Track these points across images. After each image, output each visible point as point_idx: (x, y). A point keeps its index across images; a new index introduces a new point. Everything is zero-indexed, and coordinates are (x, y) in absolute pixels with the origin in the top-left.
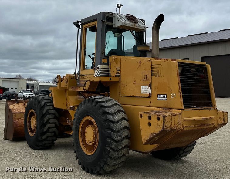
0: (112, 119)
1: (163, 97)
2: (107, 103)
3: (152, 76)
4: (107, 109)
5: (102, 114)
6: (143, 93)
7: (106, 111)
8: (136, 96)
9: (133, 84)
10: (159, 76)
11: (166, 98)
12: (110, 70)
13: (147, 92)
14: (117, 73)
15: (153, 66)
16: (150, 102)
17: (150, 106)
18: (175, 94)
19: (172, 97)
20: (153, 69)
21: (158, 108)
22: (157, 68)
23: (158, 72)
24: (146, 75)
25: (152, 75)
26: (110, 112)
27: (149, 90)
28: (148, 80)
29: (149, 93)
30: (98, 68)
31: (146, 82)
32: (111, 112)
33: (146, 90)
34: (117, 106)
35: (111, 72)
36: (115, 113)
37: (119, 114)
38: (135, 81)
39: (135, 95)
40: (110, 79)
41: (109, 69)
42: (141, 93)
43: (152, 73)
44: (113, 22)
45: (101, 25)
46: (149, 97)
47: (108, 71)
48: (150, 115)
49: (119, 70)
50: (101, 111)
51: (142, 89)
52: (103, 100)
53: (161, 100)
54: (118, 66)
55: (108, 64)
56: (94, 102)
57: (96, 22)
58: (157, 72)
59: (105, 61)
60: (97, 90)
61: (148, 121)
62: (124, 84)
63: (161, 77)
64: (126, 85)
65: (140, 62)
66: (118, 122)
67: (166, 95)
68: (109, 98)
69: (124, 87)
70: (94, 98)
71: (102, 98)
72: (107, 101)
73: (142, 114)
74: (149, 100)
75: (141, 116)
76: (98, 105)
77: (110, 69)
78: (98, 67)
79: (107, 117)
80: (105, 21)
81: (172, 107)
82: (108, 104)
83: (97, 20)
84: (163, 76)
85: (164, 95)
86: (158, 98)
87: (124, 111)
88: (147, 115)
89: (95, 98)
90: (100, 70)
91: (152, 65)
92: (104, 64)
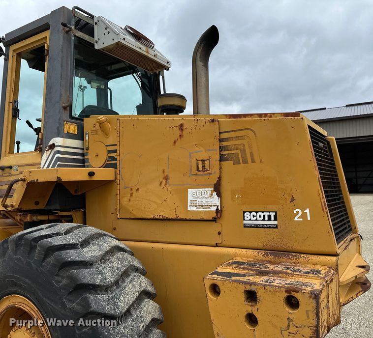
0: (108, 309)
1: (264, 219)
2: (86, 249)
3: (223, 163)
4: (86, 272)
5: (70, 293)
6: (194, 209)
7: (85, 281)
8: (174, 217)
9: (161, 184)
10: (245, 162)
11: (276, 223)
12: (85, 151)
13: (208, 207)
14: (109, 158)
15: (224, 136)
16: (219, 233)
17: (217, 246)
18: (307, 211)
19: (296, 219)
20: (224, 144)
21: (250, 252)
22: (237, 138)
23: (243, 151)
24: (203, 161)
25: (222, 159)
26: (98, 282)
27: (216, 201)
28: (210, 174)
29: (214, 209)
30: (52, 146)
31: (202, 178)
32: (101, 281)
33: (203, 200)
34: (120, 255)
35: (90, 157)
36: (117, 283)
37: (130, 282)
38: (166, 178)
39: (167, 216)
40: (91, 174)
41: (83, 149)
42: (189, 209)
43: (223, 153)
44: (93, 36)
45: (62, 38)
46: (214, 220)
47: (83, 155)
48: (253, 288)
49: (115, 151)
50: (64, 281)
51: (190, 198)
52: (70, 239)
53: (256, 226)
54: (111, 140)
55: (80, 136)
56: (38, 248)
57: (47, 34)
58: (238, 151)
59: (73, 128)
60: (48, 203)
61: (248, 308)
62: (131, 186)
63: (253, 162)
64: (138, 190)
65: (182, 125)
66: (128, 313)
67: (272, 214)
68: (90, 230)
69: (131, 195)
70: (37, 234)
71: (67, 232)
72: (85, 243)
73: (219, 283)
74: (214, 227)
75: (215, 290)
76: (51, 259)
77: (87, 149)
78: (51, 143)
79: (87, 304)
80: (73, 27)
81: (298, 247)
82: (90, 252)
83: (48, 29)
84: (261, 161)
85: (266, 214)
86: (245, 222)
87: (140, 266)
88: (242, 288)
89: (43, 233)
90: (59, 152)
91: (220, 133)
92: (70, 136)
